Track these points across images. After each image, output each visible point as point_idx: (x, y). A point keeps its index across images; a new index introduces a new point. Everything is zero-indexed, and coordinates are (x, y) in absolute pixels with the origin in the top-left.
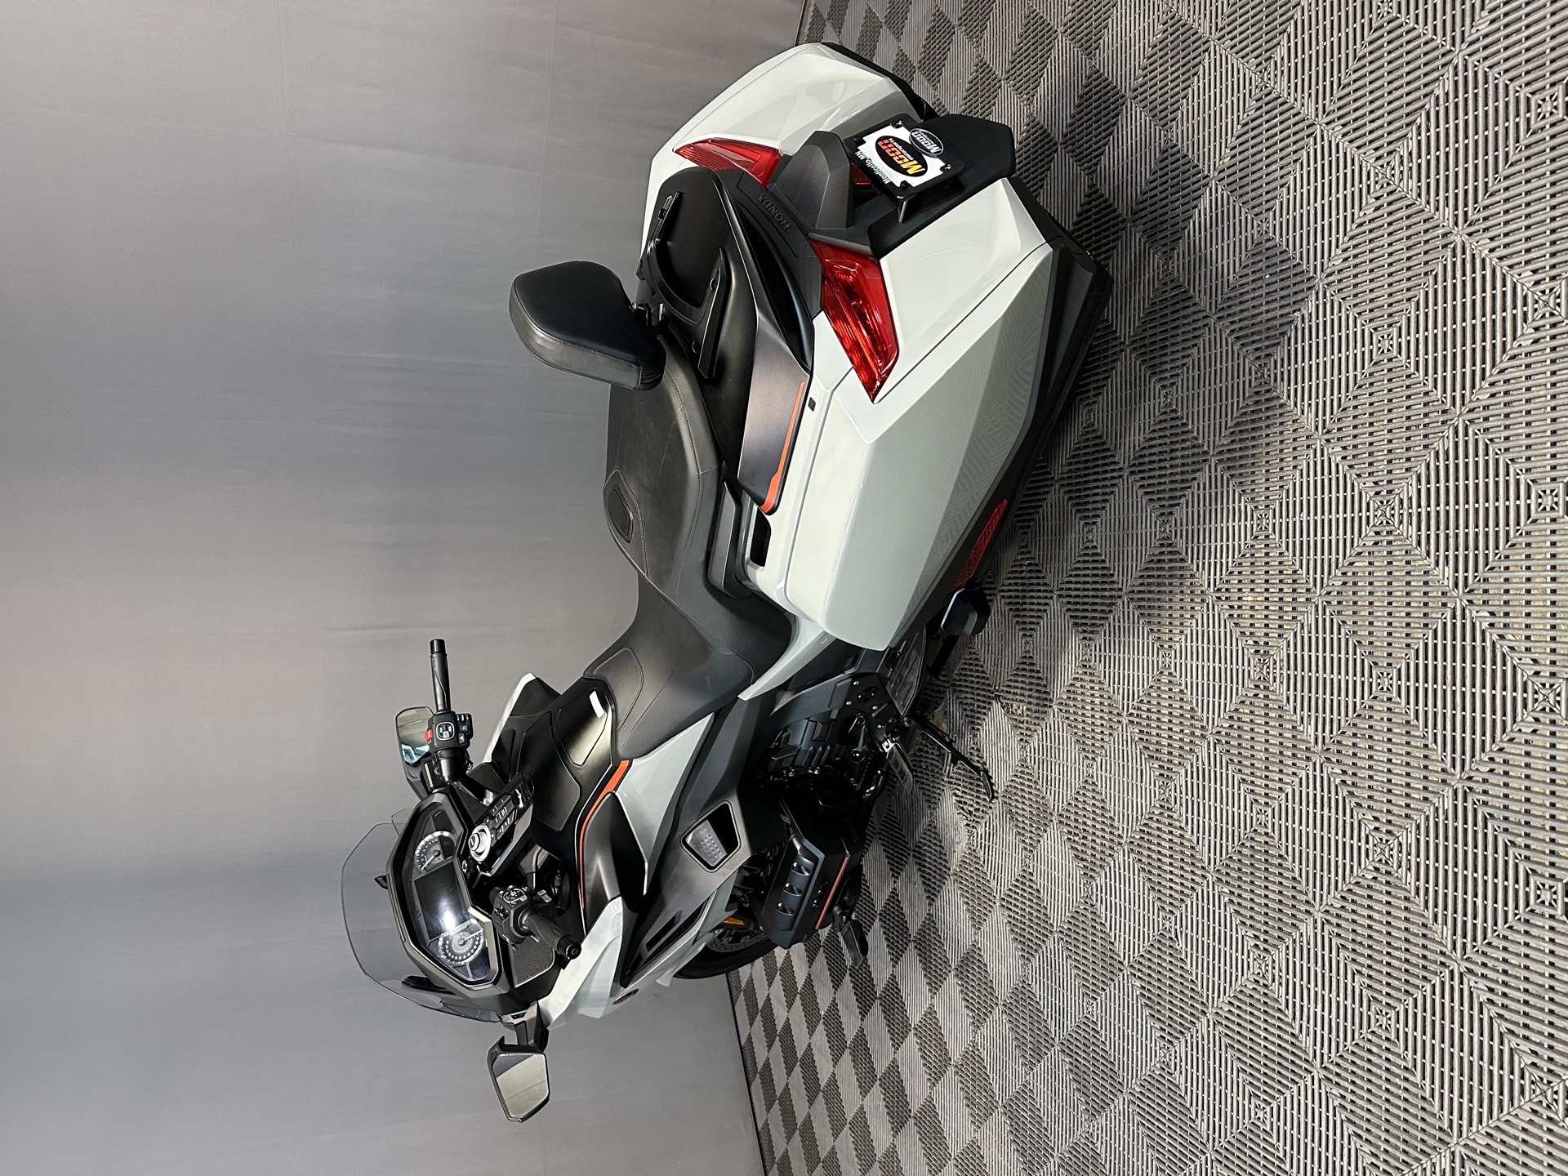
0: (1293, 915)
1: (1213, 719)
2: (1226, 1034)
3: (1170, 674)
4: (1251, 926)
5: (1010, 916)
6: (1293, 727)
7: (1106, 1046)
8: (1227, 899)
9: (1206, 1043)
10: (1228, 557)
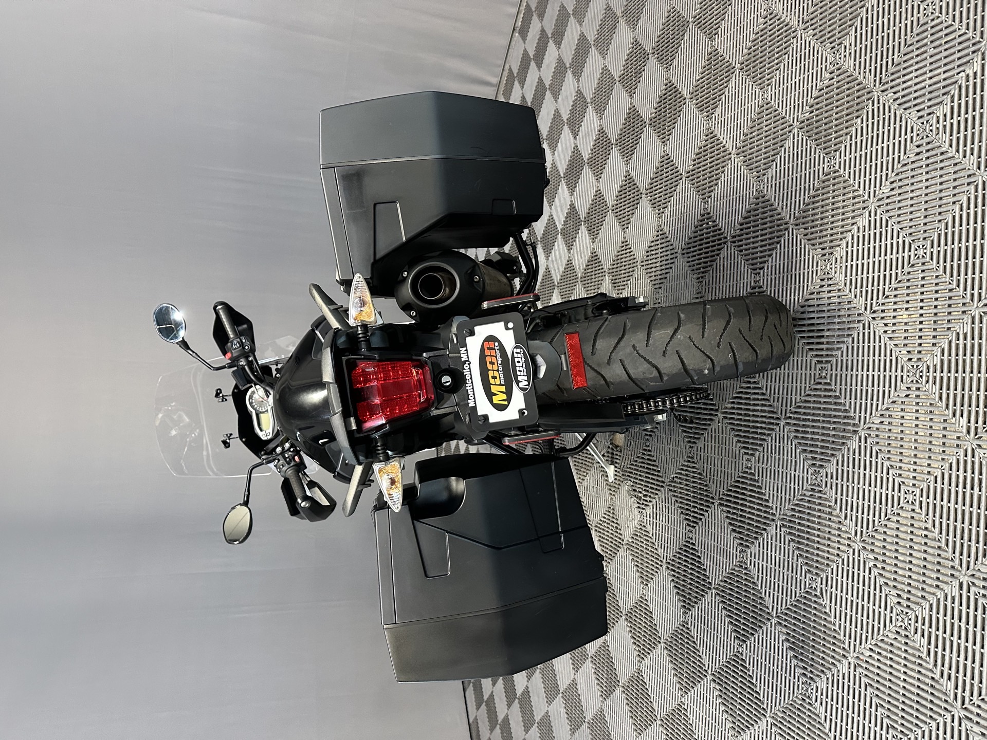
0: (938, 578)
1: (865, 417)
2: (866, 675)
3: (826, 384)
4: (895, 587)
5: (674, 576)
6: (945, 421)
7: (752, 679)
8: (871, 564)
9: (846, 681)
10: (885, 285)
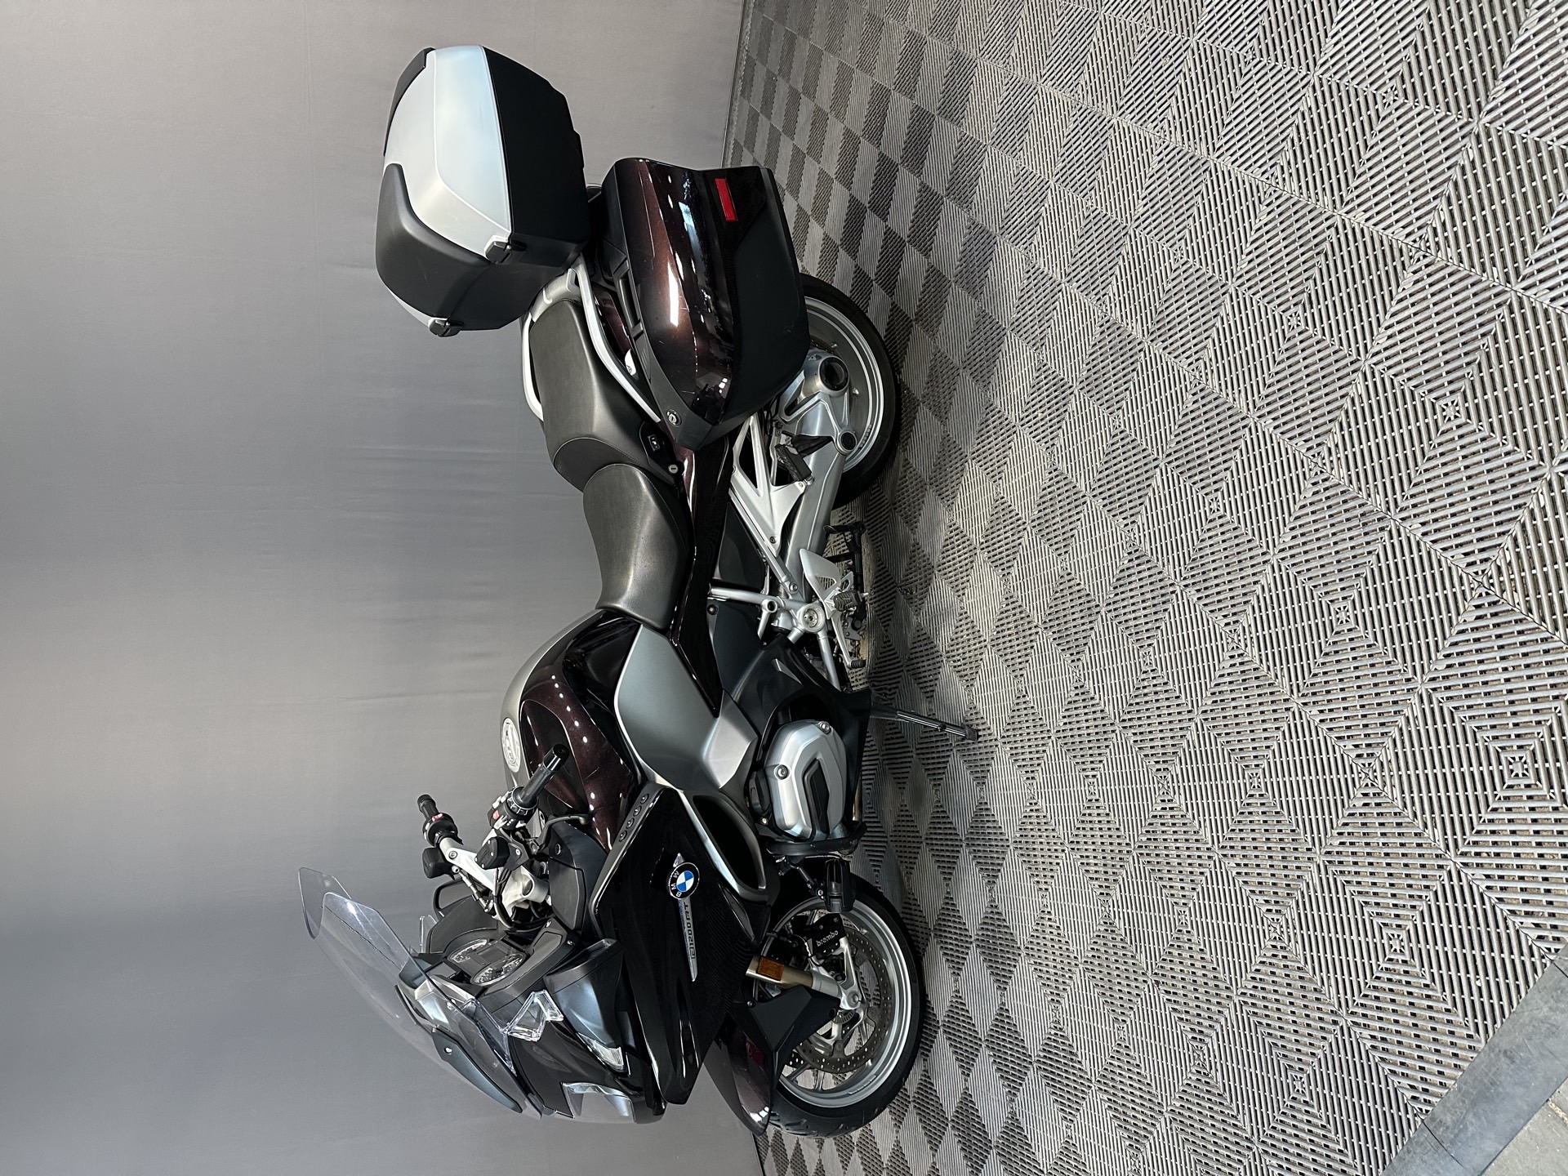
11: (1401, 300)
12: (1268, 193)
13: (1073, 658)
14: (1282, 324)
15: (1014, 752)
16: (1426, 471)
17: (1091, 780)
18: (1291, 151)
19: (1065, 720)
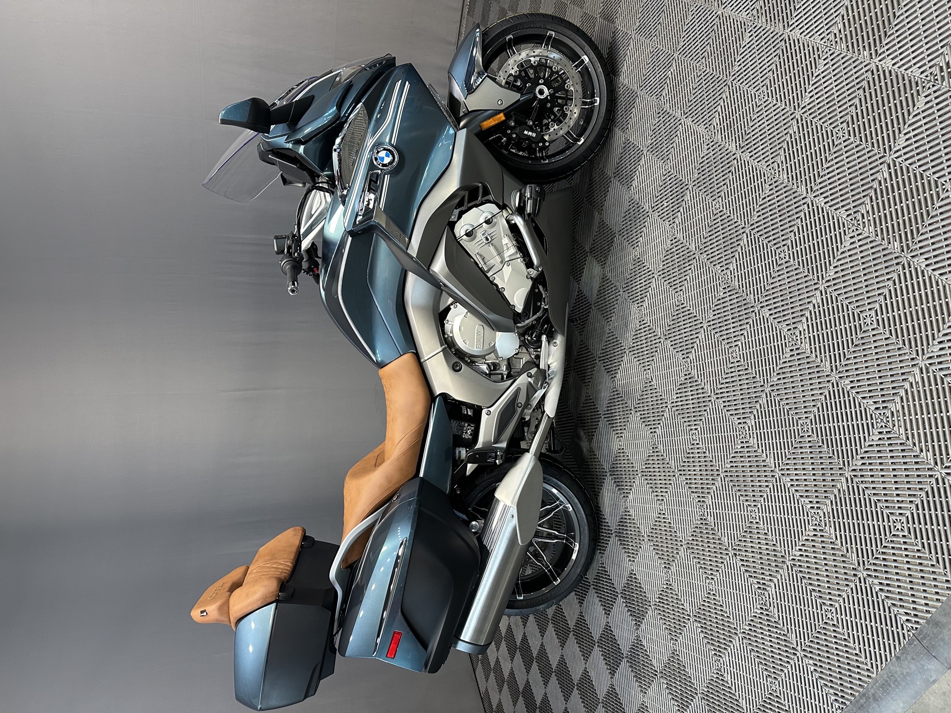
11: (916, 115)
12: (825, 51)
13: (684, 356)
14: (833, 136)
15: (642, 417)
16: (929, 225)
17: (694, 432)
18: (841, 23)
19: (678, 395)
